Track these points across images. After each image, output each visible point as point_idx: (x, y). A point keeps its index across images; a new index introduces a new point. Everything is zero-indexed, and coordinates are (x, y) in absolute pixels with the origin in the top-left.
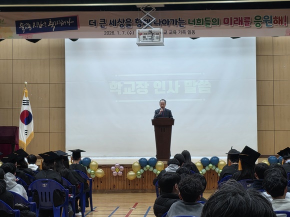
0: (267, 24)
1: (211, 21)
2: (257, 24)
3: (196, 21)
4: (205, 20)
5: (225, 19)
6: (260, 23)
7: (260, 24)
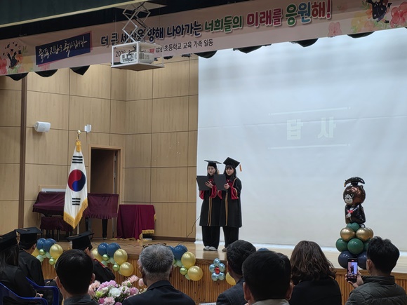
0: (303, 18)
1: (232, 21)
2: (289, 20)
3: (214, 23)
4: (226, 21)
5: (249, 16)
6: (293, 17)
7: (293, 19)
